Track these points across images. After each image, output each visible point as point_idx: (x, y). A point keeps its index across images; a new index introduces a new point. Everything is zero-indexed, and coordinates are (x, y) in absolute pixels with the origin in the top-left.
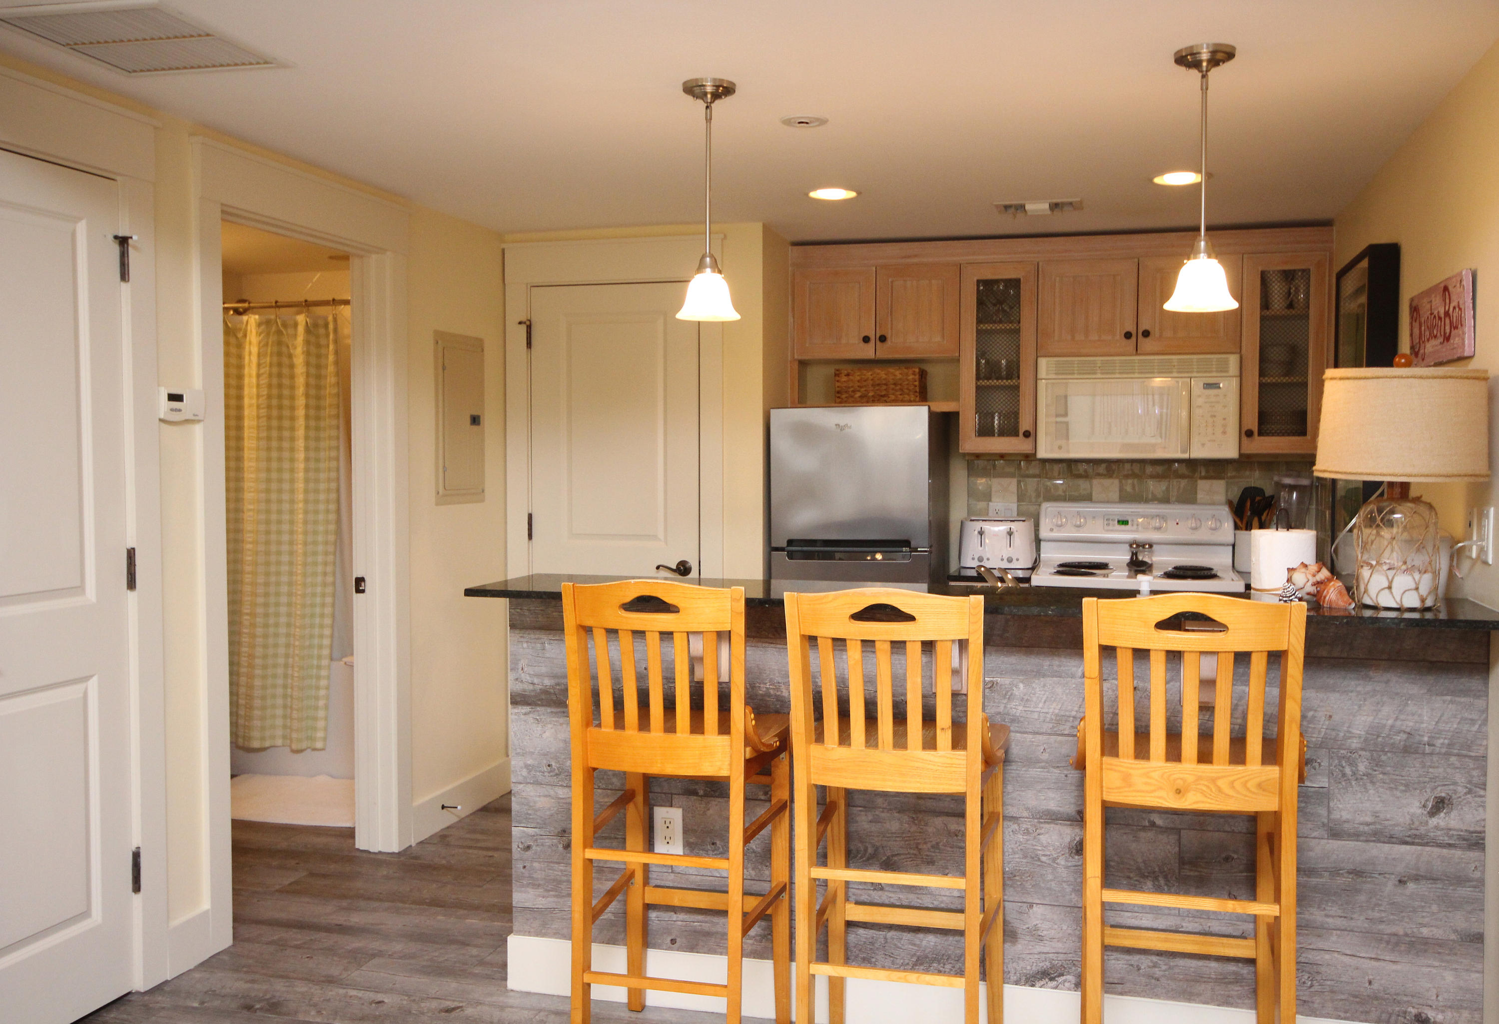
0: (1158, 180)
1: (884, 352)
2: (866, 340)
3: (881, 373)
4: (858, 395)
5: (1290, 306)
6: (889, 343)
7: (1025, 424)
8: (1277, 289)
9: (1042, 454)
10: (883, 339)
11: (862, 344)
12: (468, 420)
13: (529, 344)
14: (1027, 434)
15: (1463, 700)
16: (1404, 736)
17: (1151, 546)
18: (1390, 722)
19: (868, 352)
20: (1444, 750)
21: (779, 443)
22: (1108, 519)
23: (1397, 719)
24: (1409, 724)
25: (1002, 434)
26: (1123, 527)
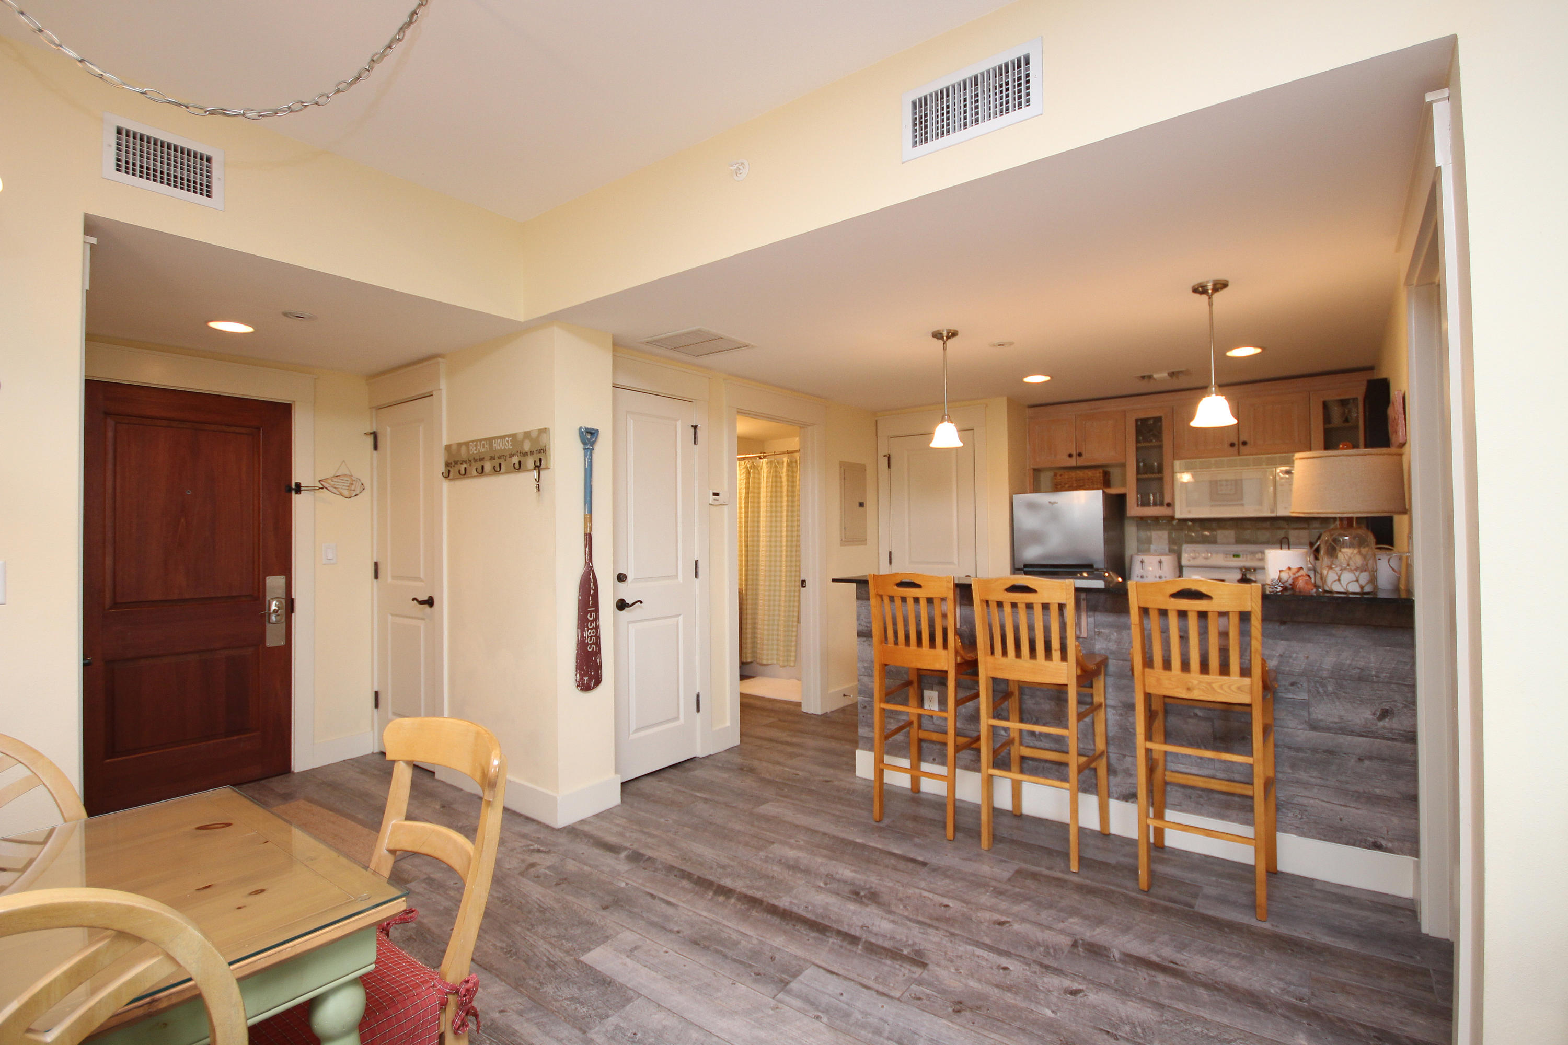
0: (1230, 354)
1: (1081, 462)
2: (1070, 456)
3: (1080, 473)
4: (1067, 486)
5: (1346, 420)
6: (1084, 457)
7: (1167, 499)
8: (1336, 412)
9: (1178, 515)
10: (1080, 455)
11: (1068, 458)
12: (858, 504)
13: (889, 466)
14: (1169, 505)
15: (1398, 650)
16: (1359, 671)
17: (1255, 570)
18: (1348, 662)
19: (1072, 462)
20: (1386, 680)
21: (1019, 513)
22: (1226, 554)
23: (1353, 660)
24: (1362, 663)
25: (1155, 504)
26: (1236, 559)
